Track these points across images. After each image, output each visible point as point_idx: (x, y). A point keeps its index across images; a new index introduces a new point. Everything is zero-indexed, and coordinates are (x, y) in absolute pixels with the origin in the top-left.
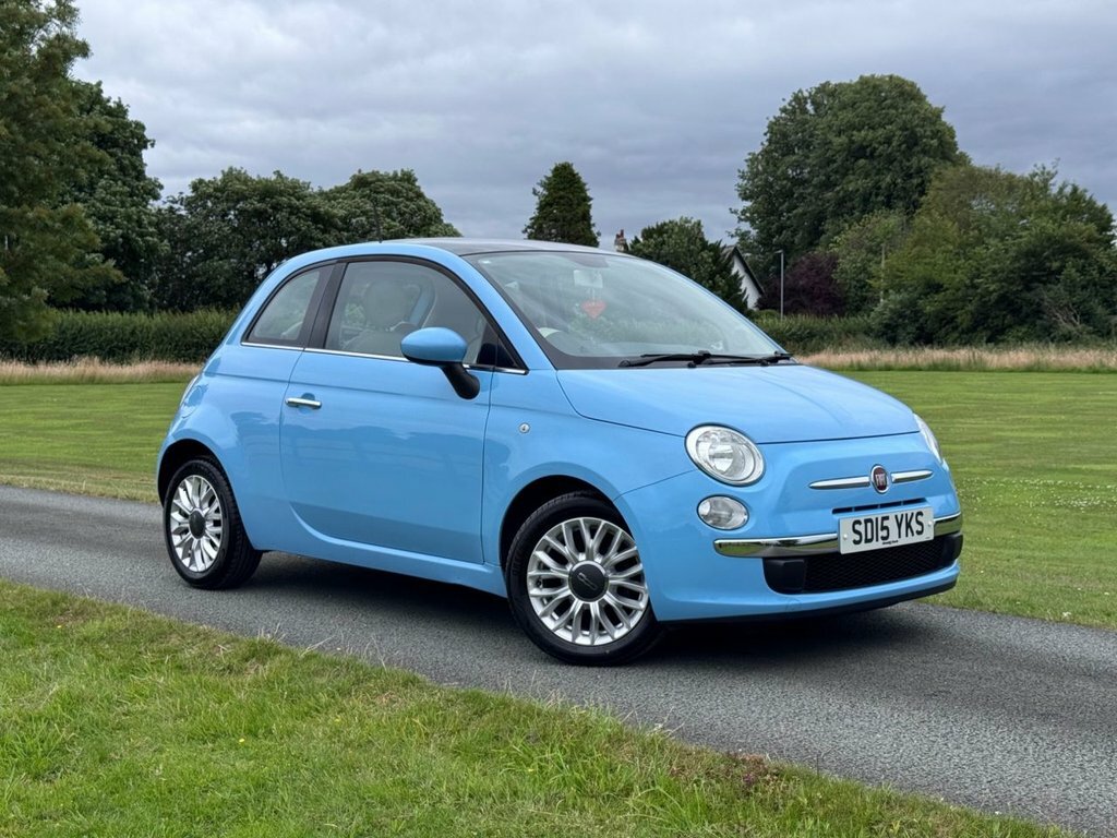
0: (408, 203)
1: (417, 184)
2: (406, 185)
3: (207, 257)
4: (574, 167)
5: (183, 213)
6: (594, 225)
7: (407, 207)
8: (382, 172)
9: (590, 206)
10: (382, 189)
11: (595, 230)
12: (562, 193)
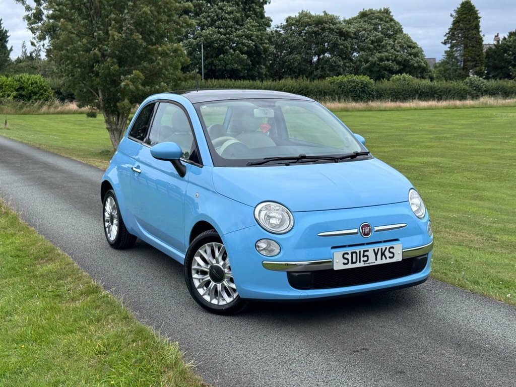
0: (386, 24)
1: (391, 14)
2: (385, 15)
3: (290, 53)
4: (472, 2)
5: (282, 32)
6: (481, 31)
7: (385, 25)
8: (374, 9)
9: (479, 21)
10: (373, 18)
11: (481, 34)
12: (464, 16)
